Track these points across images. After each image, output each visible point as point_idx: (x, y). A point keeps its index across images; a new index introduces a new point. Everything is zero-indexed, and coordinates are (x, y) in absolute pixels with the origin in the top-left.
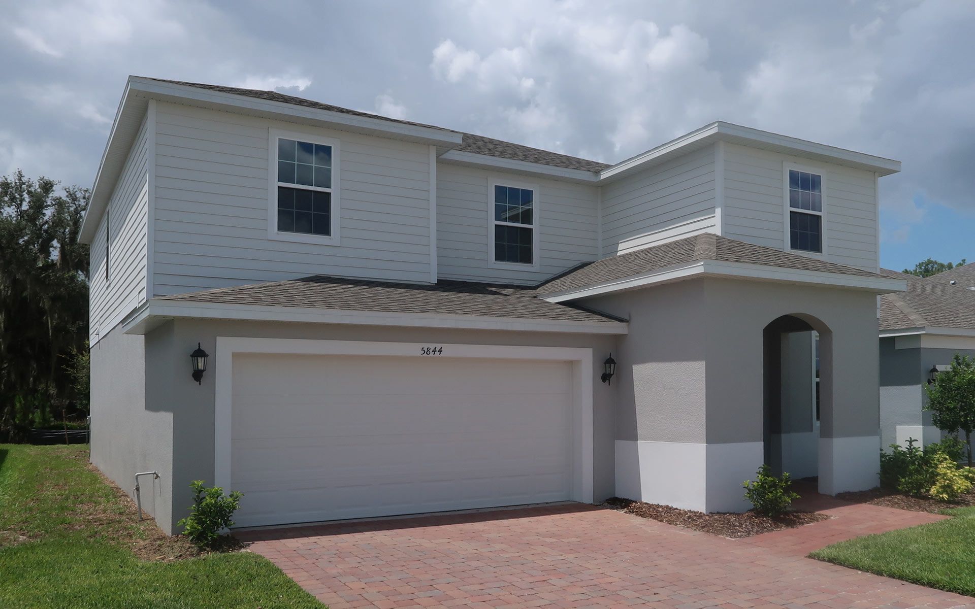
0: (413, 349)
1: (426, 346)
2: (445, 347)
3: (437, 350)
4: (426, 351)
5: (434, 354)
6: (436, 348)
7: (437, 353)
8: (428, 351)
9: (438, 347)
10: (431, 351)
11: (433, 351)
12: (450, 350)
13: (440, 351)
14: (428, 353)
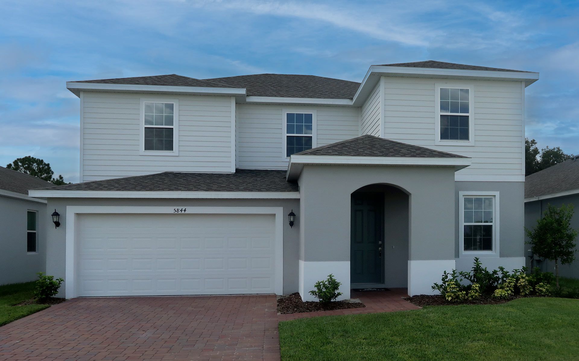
0: (169, 210)
1: (176, 208)
2: (188, 208)
3: (183, 210)
4: (177, 210)
5: (181, 212)
6: (182, 209)
7: (183, 212)
8: (178, 210)
9: (184, 208)
10: (179, 210)
11: (180, 211)
12: (191, 210)
13: (185, 210)
14: (178, 211)
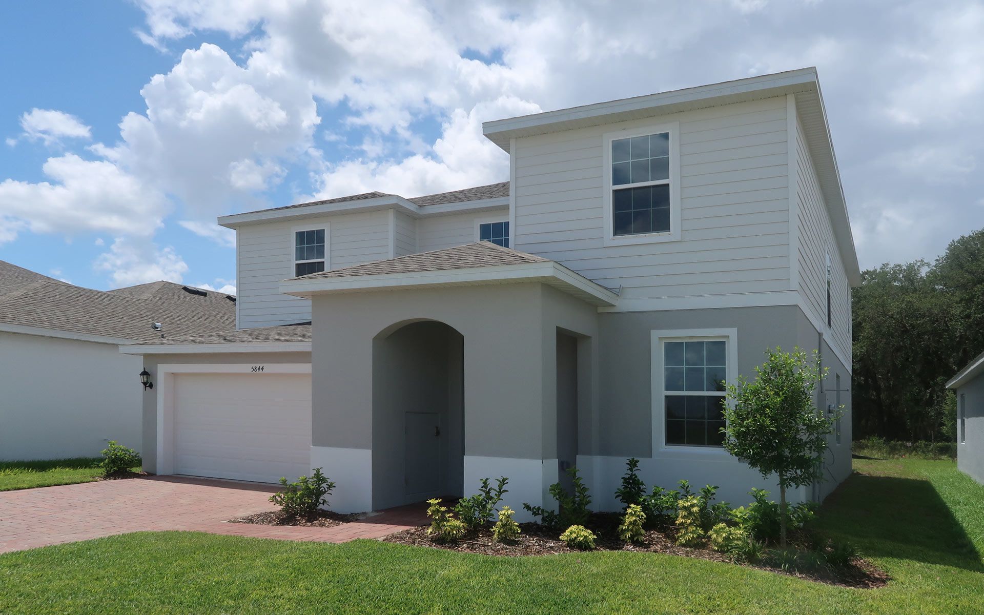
0: (246, 368)
1: (254, 365)
2: (265, 365)
6: (260, 367)
7: (261, 371)
8: (255, 369)
11: (258, 369)
12: (270, 368)
13: (262, 369)
